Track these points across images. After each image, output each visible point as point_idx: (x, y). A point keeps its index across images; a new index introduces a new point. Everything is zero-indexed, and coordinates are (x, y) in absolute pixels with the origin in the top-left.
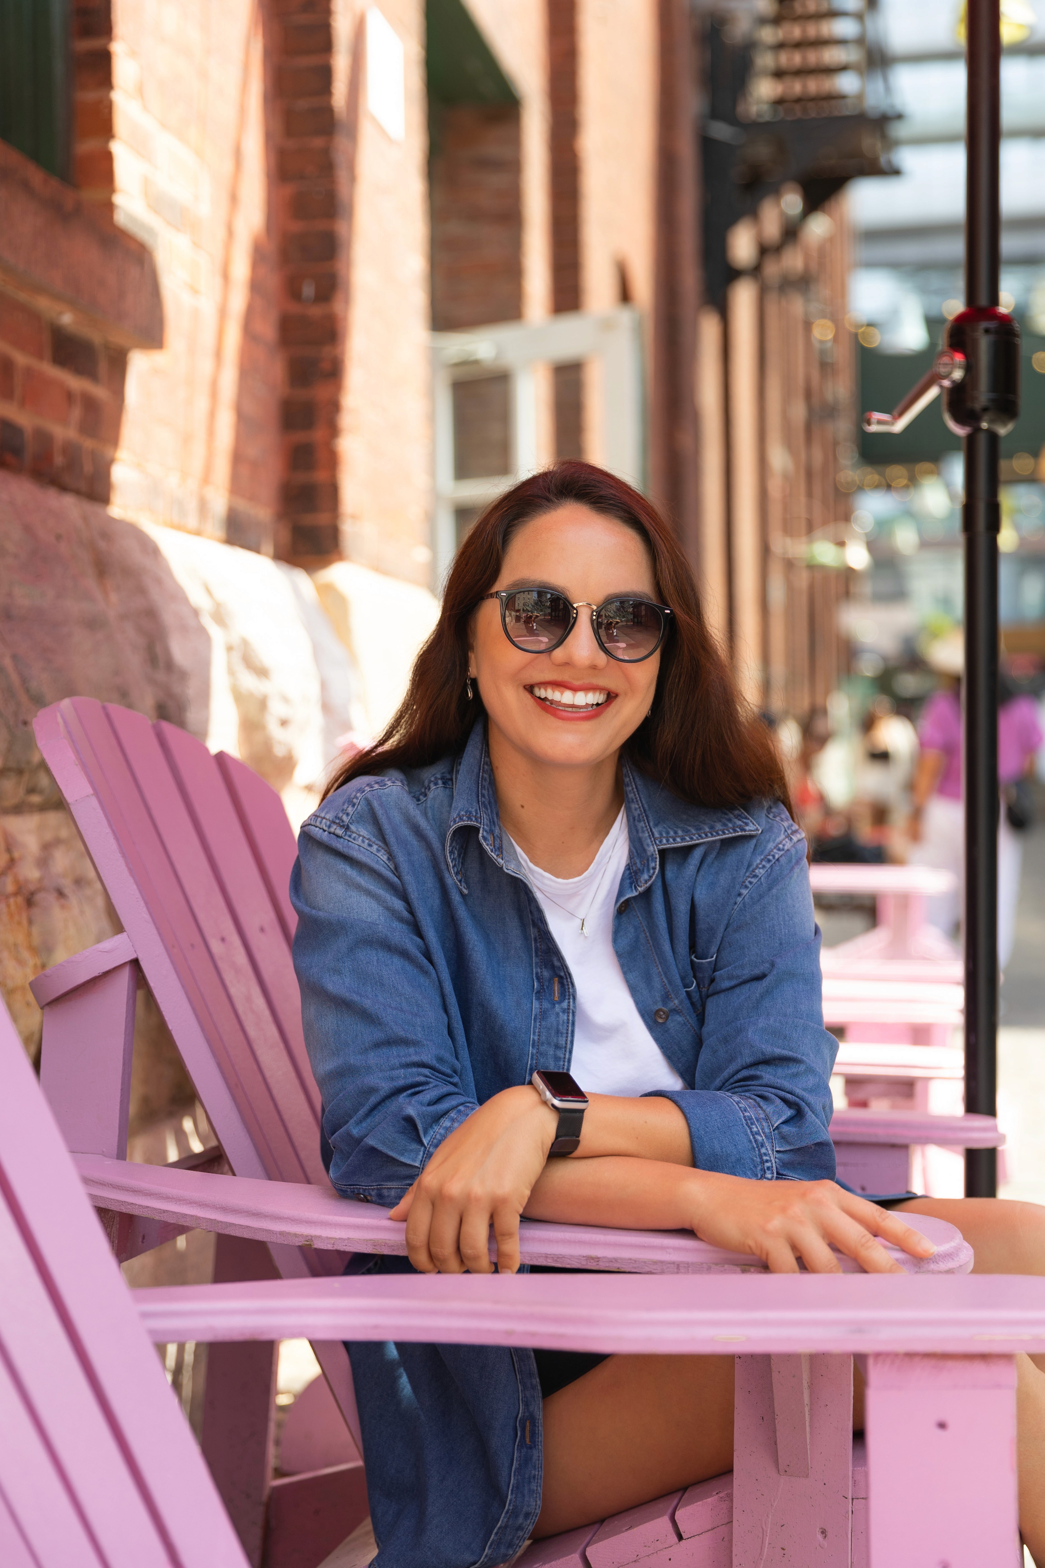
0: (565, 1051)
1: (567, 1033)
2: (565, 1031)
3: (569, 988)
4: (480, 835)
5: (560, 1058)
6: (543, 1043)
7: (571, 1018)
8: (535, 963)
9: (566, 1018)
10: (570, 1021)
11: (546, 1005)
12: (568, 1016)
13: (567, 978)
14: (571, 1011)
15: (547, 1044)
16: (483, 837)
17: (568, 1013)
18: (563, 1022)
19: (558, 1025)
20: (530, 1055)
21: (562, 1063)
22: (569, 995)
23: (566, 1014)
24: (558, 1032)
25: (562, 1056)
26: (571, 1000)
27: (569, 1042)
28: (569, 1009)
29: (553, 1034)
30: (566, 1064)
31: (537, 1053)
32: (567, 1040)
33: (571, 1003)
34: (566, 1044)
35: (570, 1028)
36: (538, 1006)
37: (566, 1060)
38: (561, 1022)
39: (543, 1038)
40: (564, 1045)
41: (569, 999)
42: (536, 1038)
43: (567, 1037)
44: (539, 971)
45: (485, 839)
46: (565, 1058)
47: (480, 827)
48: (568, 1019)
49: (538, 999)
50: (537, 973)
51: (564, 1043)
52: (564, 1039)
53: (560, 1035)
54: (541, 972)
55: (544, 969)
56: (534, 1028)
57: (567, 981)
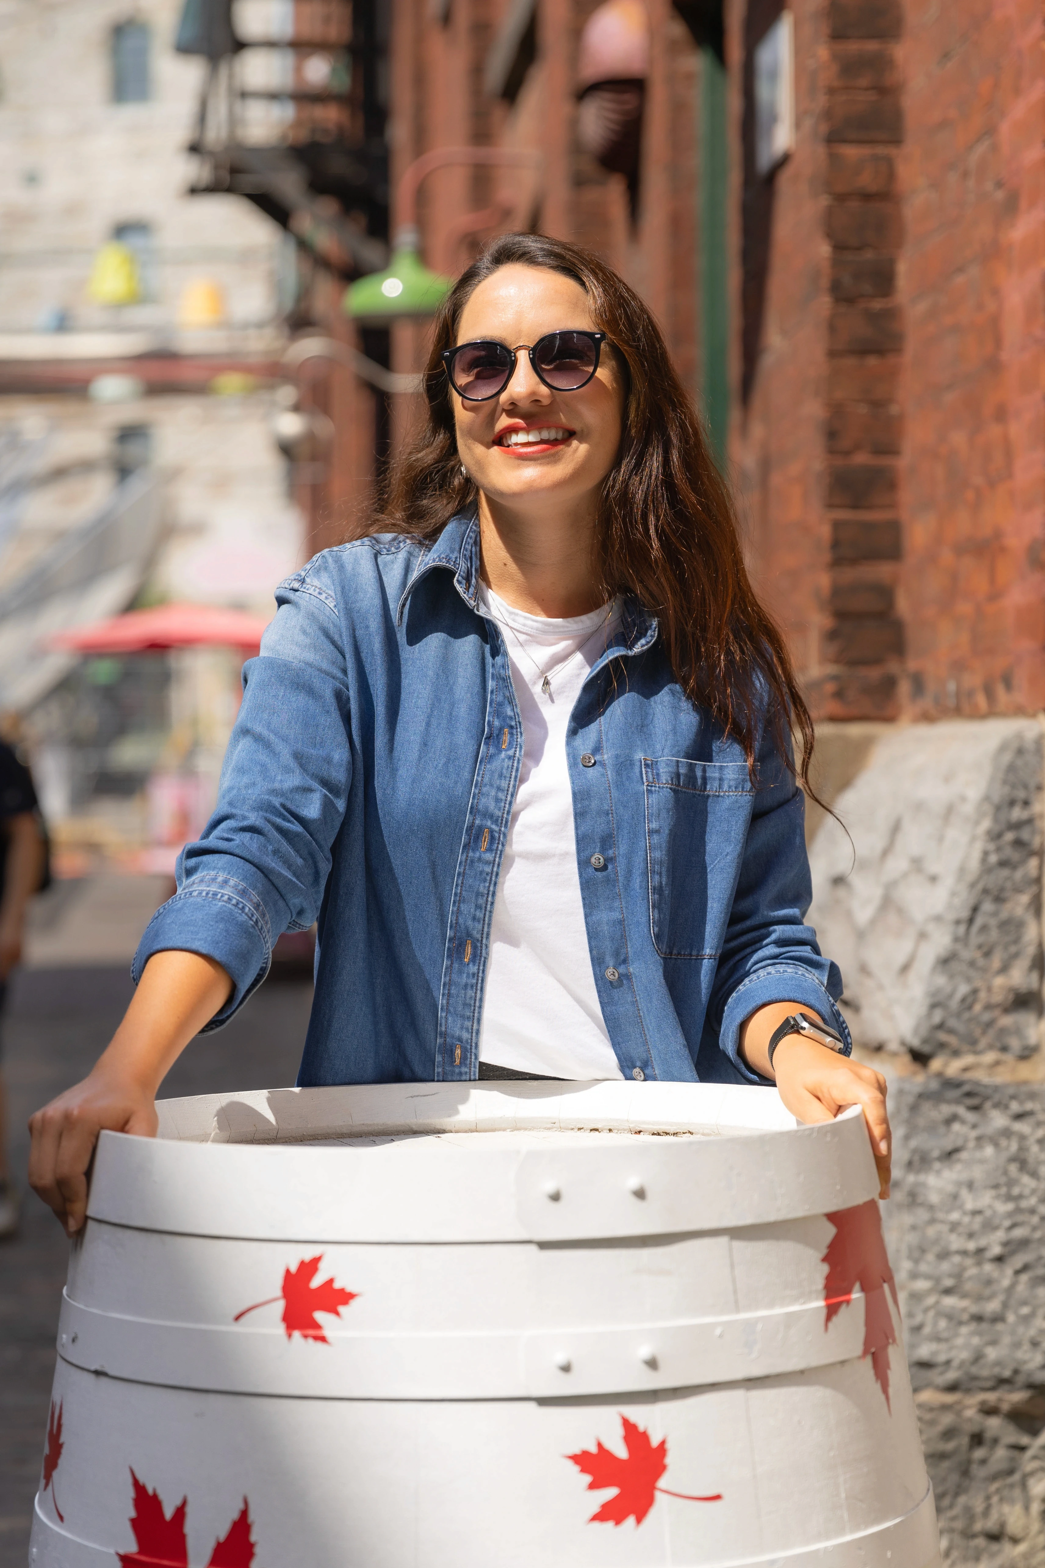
0: (507, 794)
1: (510, 778)
2: (508, 776)
3: (517, 738)
4: (455, 579)
5: (502, 800)
6: (486, 785)
7: (515, 764)
8: (489, 712)
9: (511, 764)
10: (515, 768)
11: (492, 750)
12: (513, 763)
13: (517, 728)
14: (516, 758)
15: (490, 786)
16: (458, 580)
17: (514, 760)
18: (508, 767)
19: (502, 769)
20: (472, 794)
21: (503, 804)
22: (517, 745)
23: (511, 761)
24: (501, 776)
25: (504, 798)
26: (518, 749)
27: (511, 786)
28: (514, 756)
29: (496, 777)
30: (507, 806)
31: (479, 793)
32: (509, 784)
33: (518, 752)
34: (509, 787)
35: (514, 774)
36: (485, 750)
37: (508, 802)
38: (506, 766)
39: (486, 780)
40: (506, 789)
41: (516, 748)
42: (480, 779)
43: (510, 781)
44: (492, 720)
45: (459, 582)
46: (506, 800)
47: (457, 572)
48: (513, 766)
49: (486, 744)
50: (489, 721)
51: (506, 786)
52: (507, 782)
53: (503, 778)
54: (493, 721)
55: (496, 719)
56: (478, 769)
57: (517, 732)
